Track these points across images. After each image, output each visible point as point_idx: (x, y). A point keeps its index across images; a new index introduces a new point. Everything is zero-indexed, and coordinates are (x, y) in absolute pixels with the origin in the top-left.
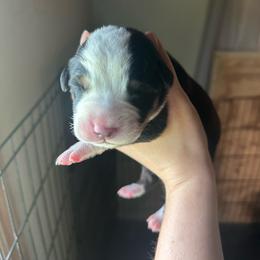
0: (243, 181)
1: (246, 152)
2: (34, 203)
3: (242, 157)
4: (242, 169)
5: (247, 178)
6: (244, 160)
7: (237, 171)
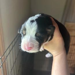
0: (72, 60)
1: (73, 52)
2: (13, 66)
3: (72, 53)
4: (72, 57)
5: (73, 60)
6: (72, 54)
7: (70, 57)
